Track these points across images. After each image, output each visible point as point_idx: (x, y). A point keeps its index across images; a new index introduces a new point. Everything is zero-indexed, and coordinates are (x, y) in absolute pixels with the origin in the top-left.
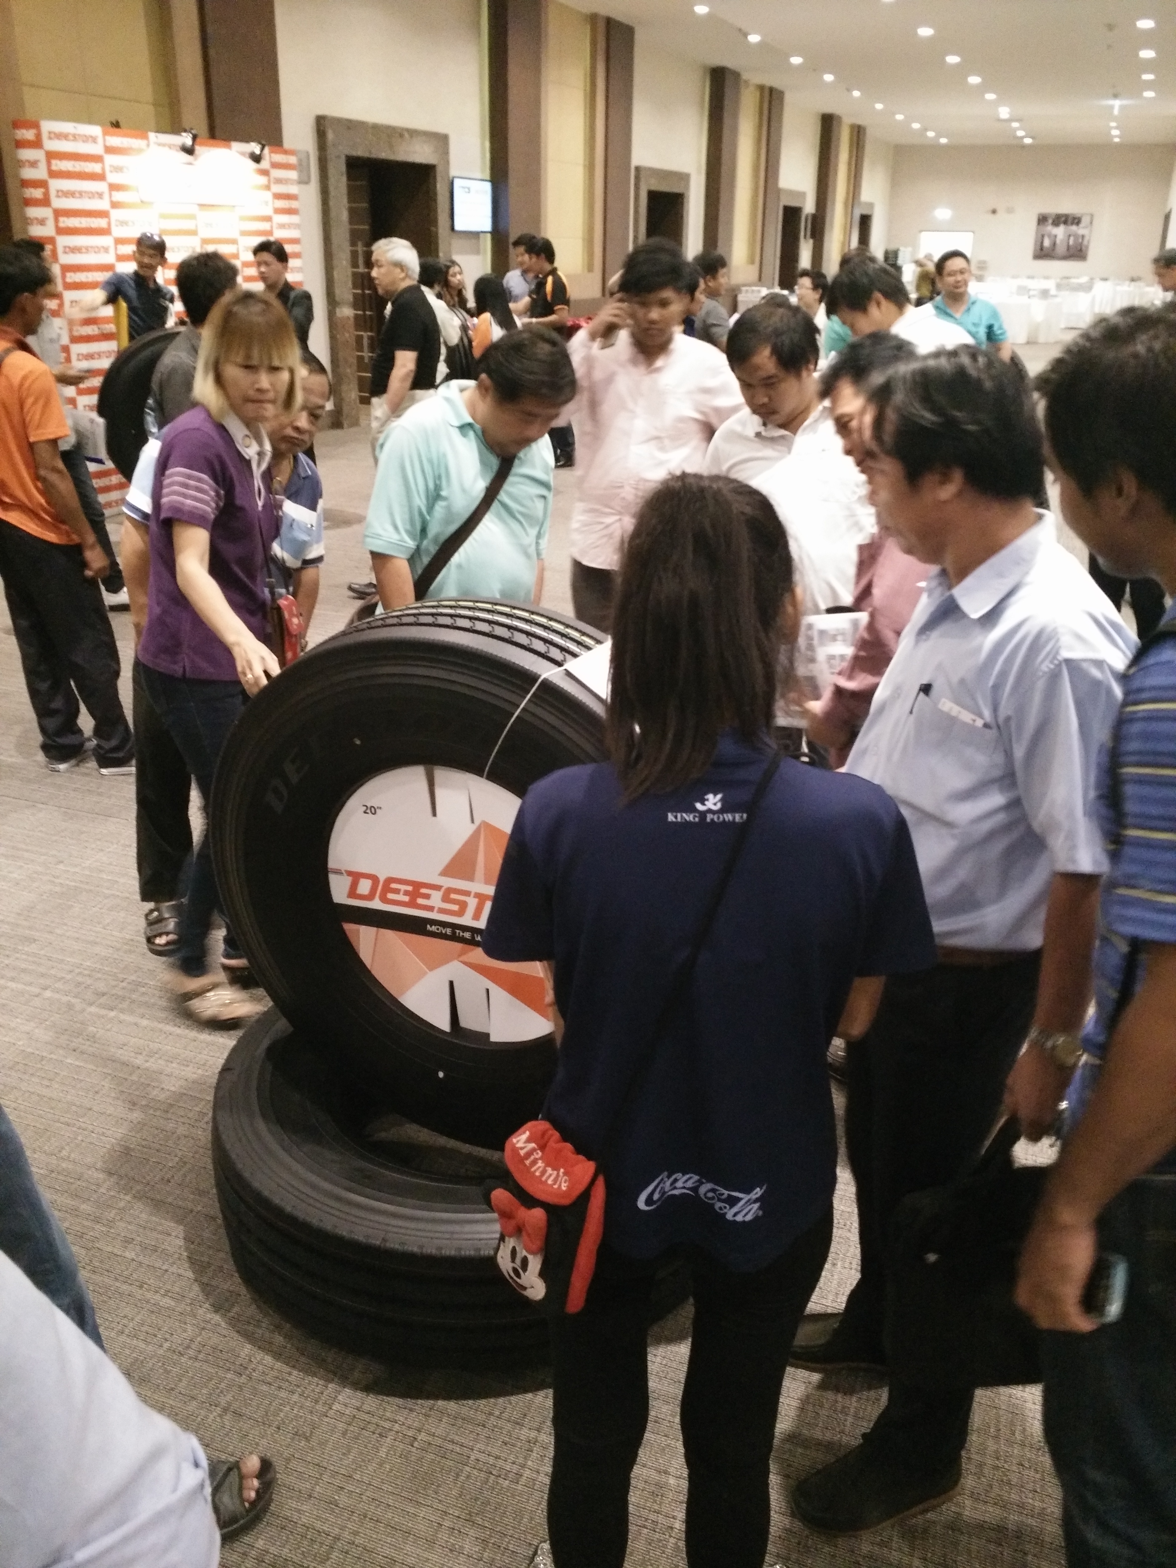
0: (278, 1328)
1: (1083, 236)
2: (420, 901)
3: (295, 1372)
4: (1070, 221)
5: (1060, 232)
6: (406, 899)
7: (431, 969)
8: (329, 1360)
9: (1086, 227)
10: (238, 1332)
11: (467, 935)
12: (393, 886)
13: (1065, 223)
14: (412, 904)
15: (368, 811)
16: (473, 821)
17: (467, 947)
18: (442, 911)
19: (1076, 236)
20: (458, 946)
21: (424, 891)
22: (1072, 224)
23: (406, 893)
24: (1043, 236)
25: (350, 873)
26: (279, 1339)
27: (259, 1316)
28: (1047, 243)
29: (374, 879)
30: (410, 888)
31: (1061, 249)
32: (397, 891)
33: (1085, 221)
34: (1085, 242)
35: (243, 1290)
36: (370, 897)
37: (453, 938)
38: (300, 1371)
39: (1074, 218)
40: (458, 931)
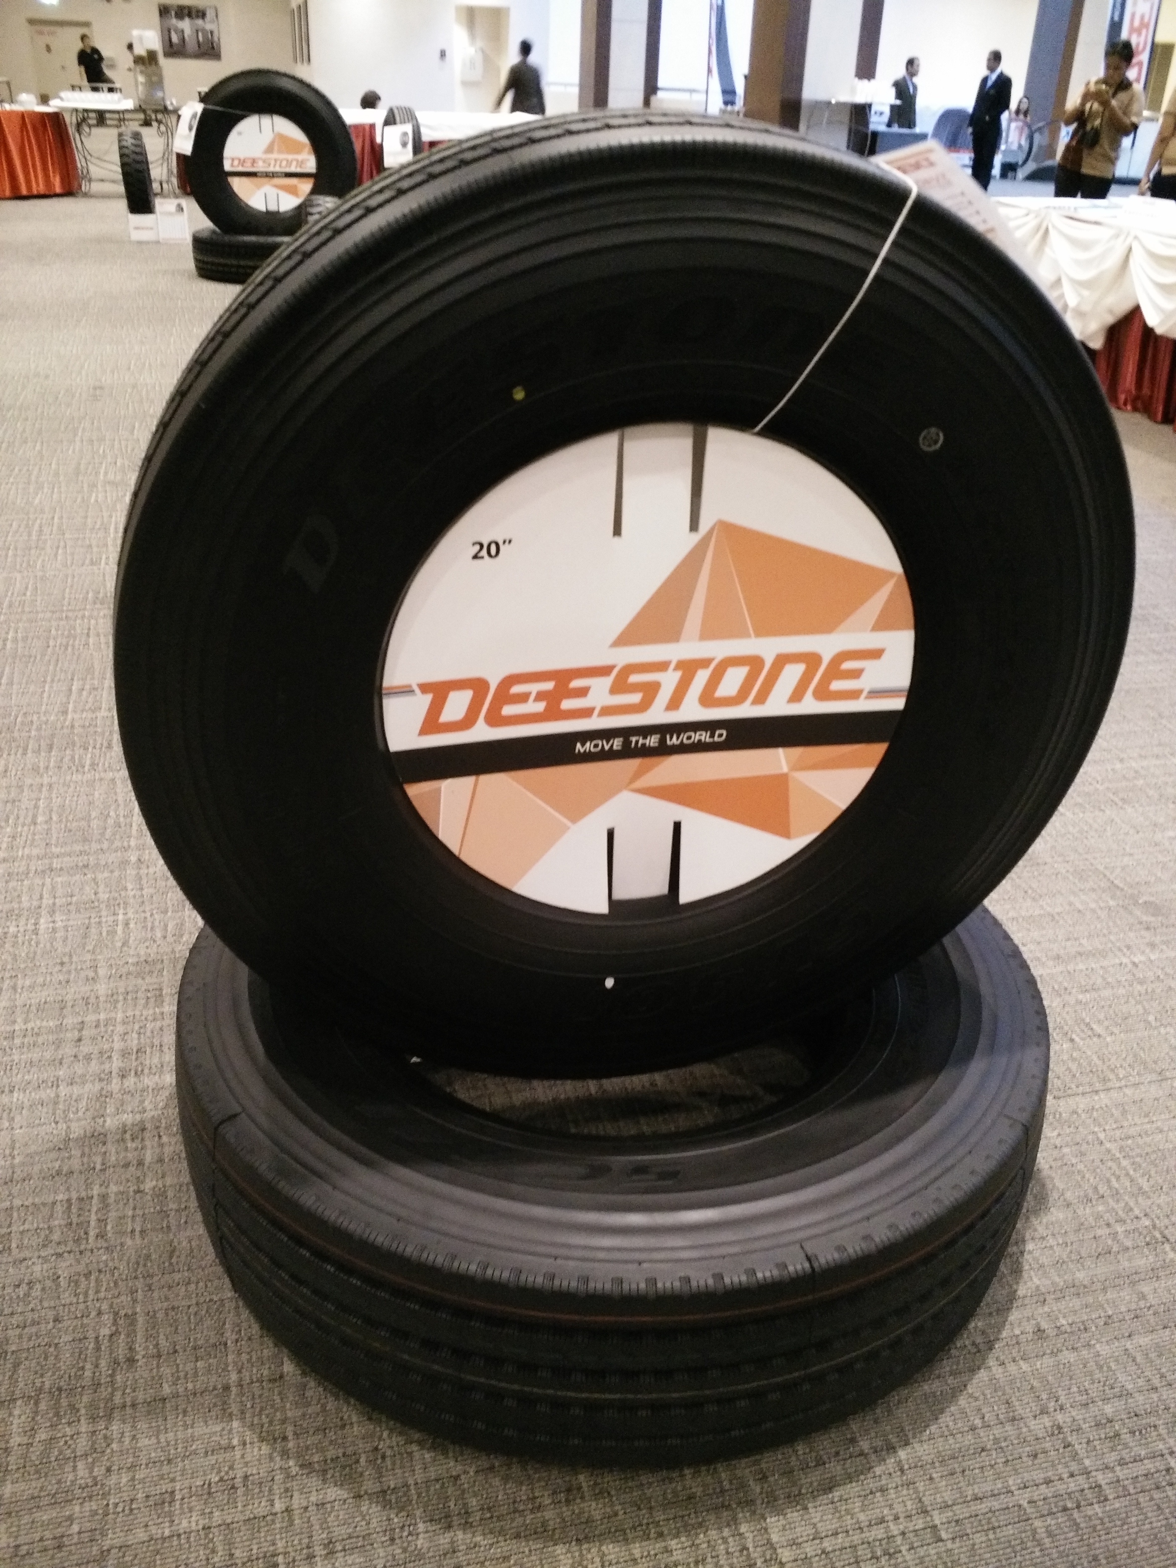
0: (572, 1492)
1: (212, 33)
2: (567, 704)
3: (673, 1544)
4: (194, 14)
5: (186, 25)
6: (540, 707)
7: (574, 820)
8: (698, 1491)
9: (212, 22)
10: (517, 1536)
11: (653, 741)
12: (516, 689)
13: (190, 15)
14: (553, 713)
15: (484, 552)
16: (694, 525)
17: (648, 761)
18: (607, 711)
19: (204, 31)
20: (632, 764)
21: (576, 683)
22: (198, 17)
23: (540, 696)
24: (169, 31)
25: (425, 688)
26: (595, 1509)
27: (524, 1492)
28: (175, 39)
29: (478, 686)
30: (549, 686)
31: (191, 45)
32: (523, 698)
33: (210, 14)
34: (216, 39)
35: (453, 1466)
36: (467, 722)
37: (627, 752)
38: (677, 1536)
39: (198, 11)
40: (634, 739)
